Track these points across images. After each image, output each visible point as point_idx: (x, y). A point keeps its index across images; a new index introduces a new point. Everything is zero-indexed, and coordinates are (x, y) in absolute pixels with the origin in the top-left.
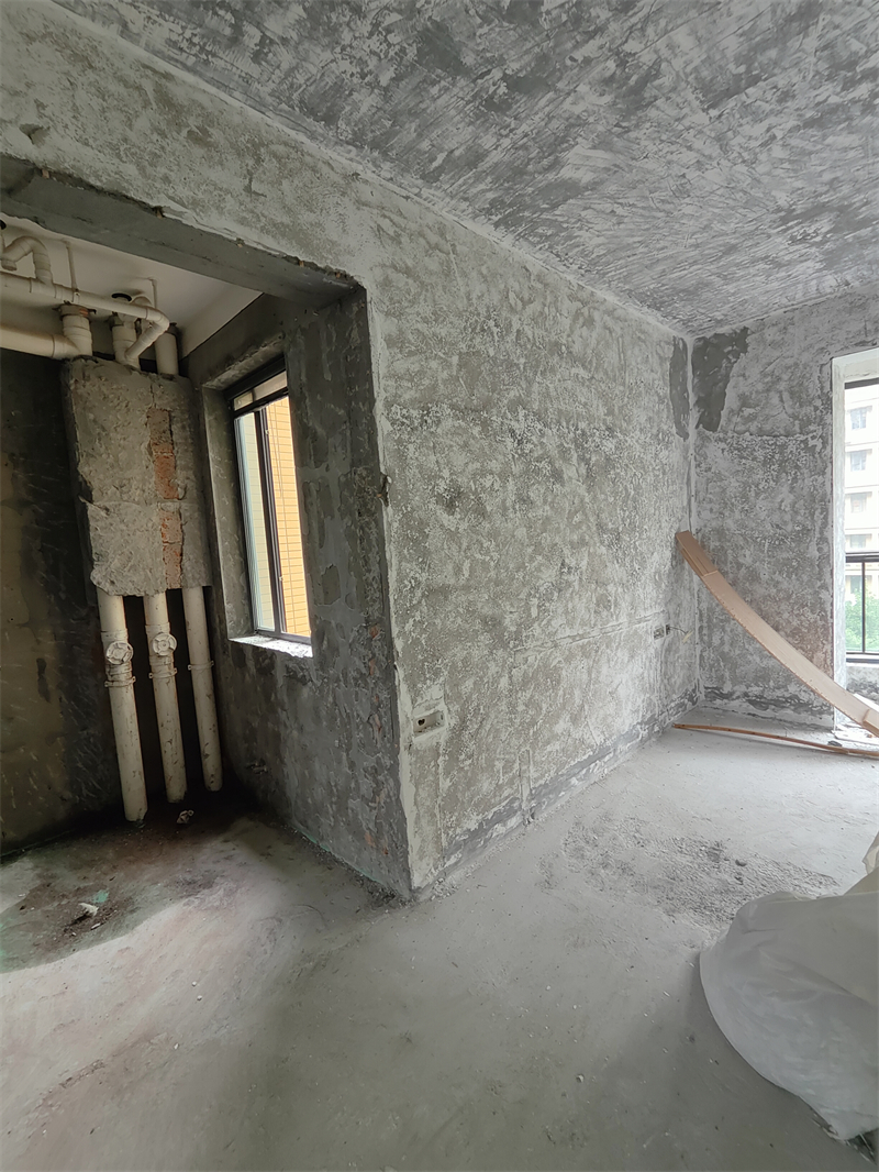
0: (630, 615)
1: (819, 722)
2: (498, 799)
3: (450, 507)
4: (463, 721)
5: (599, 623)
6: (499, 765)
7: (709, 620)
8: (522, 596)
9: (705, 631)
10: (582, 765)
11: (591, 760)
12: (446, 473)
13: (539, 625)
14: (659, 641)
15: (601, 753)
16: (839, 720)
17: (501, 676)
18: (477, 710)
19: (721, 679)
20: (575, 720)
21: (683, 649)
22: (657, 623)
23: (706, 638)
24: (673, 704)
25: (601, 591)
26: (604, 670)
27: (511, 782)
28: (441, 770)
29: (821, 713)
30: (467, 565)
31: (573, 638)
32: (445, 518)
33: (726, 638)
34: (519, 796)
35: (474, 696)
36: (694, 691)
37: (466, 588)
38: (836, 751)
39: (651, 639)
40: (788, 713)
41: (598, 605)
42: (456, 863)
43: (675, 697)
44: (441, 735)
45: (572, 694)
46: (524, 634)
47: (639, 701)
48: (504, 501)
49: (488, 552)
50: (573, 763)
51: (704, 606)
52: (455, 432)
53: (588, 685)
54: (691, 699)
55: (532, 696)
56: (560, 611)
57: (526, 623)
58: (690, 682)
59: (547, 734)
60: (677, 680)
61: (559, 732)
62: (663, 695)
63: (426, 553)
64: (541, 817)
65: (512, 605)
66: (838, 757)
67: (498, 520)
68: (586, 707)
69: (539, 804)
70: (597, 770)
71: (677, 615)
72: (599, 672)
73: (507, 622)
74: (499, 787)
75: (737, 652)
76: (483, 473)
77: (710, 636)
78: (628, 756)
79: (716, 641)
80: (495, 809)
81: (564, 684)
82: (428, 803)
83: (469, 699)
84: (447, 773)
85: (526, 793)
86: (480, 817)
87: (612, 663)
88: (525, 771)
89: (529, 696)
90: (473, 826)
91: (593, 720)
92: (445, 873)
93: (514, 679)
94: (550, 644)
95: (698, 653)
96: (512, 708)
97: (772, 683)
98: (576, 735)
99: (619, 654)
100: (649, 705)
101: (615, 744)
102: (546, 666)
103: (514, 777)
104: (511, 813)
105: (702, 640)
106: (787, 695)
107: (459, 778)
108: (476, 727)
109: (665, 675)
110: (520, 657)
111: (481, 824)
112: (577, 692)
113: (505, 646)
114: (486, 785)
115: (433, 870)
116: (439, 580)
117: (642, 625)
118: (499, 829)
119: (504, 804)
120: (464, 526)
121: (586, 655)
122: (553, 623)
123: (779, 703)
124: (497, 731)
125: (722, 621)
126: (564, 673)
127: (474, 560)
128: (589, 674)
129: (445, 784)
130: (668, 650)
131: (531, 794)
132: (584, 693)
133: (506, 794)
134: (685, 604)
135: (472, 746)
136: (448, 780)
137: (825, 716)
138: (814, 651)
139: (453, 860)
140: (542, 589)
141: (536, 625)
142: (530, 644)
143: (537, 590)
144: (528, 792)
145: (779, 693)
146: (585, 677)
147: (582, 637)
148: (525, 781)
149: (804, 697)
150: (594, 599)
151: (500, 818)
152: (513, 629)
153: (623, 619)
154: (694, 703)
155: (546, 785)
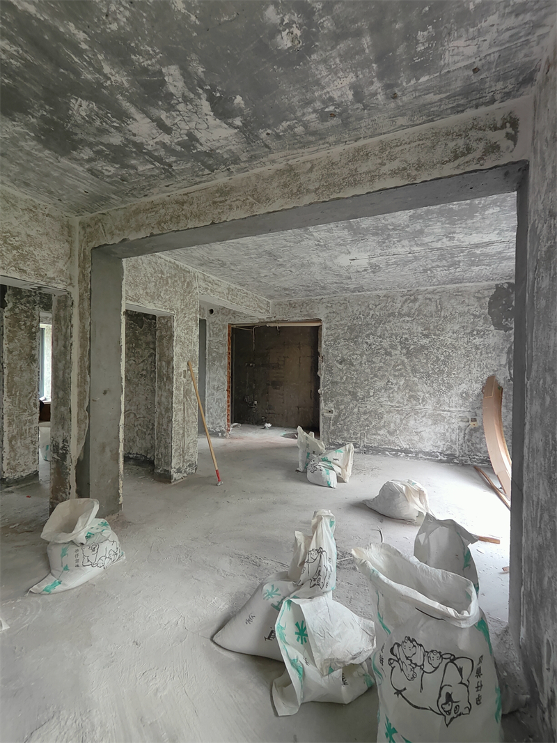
3: (341, 363)
4: (339, 415)
5: (410, 405)
6: (352, 432)
10: (393, 450)
11: (399, 451)
12: (340, 355)
13: (374, 398)
14: (461, 424)
15: (405, 451)
17: (355, 408)
18: (344, 414)
22: (461, 415)
25: (413, 393)
26: (412, 422)
27: (356, 439)
28: (331, 424)
30: (345, 377)
31: (392, 406)
32: (339, 366)
34: (359, 444)
35: (344, 410)
37: (344, 383)
39: (454, 420)
44: (332, 416)
45: (389, 424)
46: (366, 399)
47: (441, 444)
48: (361, 362)
49: (353, 375)
50: (387, 447)
52: (345, 345)
53: (400, 424)
55: (368, 418)
56: (385, 396)
57: (367, 396)
59: (374, 432)
61: (381, 434)
62: (465, 449)
63: (332, 373)
67: (358, 367)
68: (398, 432)
69: (368, 451)
70: (402, 456)
72: (408, 422)
73: (359, 394)
76: (353, 355)
82: (327, 430)
83: (342, 410)
87: (418, 422)
88: (362, 438)
89: (366, 417)
91: (402, 438)
94: (378, 405)
96: (359, 419)
98: (391, 438)
99: (424, 420)
100: (449, 448)
101: (417, 453)
102: (376, 411)
107: (336, 428)
108: (344, 418)
109: (470, 441)
112: (393, 425)
113: (357, 401)
116: (335, 380)
117: (447, 413)
120: (345, 367)
121: (400, 414)
122: (381, 399)
124: (352, 422)
126: (385, 416)
127: (347, 377)
128: (401, 421)
130: (474, 430)
132: (397, 426)
135: (342, 422)
136: (333, 427)
140: (376, 388)
141: (372, 398)
143: (374, 388)
144: (363, 445)
146: (398, 421)
147: (398, 407)
148: (362, 441)
150: (407, 396)
152: (361, 397)
153: (429, 407)
155: (371, 447)
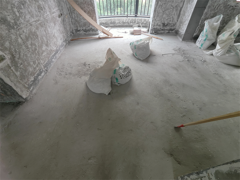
0: (50, 12)
1: (96, 33)
2: (36, 71)
4: (13, 55)
5: (42, 15)
6: (32, 63)
7: (71, 11)
8: (9, 8)
9: (70, 14)
10: (54, 56)
11: (55, 54)
13: (22, 18)
14: (60, 19)
15: (57, 52)
16: (99, 32)
17: (17, 38)
19: (77, 26)
20: (47, 45)
21: (67, 20)
22: (58, 13)
23: (71, 16)
24: (69, 35)
25: (38, 4)
26: (49, 30)
27: (37, 66)
28: (14, 70)
29: (96, 31)
31: (35, 21)
33: (76, 16)
34: (41, 68)
35: (12, 47)
36: (72, 31)
38: (100, 38)
39: (58, 18)
40: (91, 32)
41: (39, 9)
42: (33, 89)
43: (69, 33)
44: (7, 62)
45: (43, 39)
46: (18, 23)
47: (61, 36)
50: (51, 56)
51: (68, 6)
53: (46, 35)
54: (72, 33)
55: (31, 42)
56: (27, 12)
57: (16, 19)
58: (71, 29)
59: (41, 51)
60: (68, 29)
61: (44, 50)
62: (66, 33)
64: (49, 70)
65: (7, 12)
66: (100, 40)
68: (48, 41)
69: (47, 68)
70: (57, 55)
71: (62, 10)
72: (48, 31)
73: (9, 19)
74: (35, 68)
75: (79, 19)
77: (72, 15)
78: (63, 50)
79: (74, 17)
80: (37, 73)
81: (39, 36)
82: (16, 80)
83: (10, 48)
84: (17, 71)
85: (43, 67)
86: (33, 77)
87: (50, 27)
88: (40, 62)
89: (30, 42)
90: (33, 79)
91: (52, 44)
92: (31, 92)
93: (23, 38)
94: (29, 25)
95: (71, 21)
97: (87, 26)
98: (49, 49)
99: (51, 24)
100: (64, 37)
101: (59, 48)
102: (31, 32)
103: (37, 64)
104: (41, 73)
105: (70, 17)
106: (90, 28)
107: (21, 70)
108: (18, 56)
109: (65, 28)
110: (21, 31)
111: (35, 78)
112: (44, 38)
113: (13, 28)
114: (31, 69)
115: (27, 93)
117: (54, 14)
118: (40, 77)
119: (38, 71)
121: (42, 26)
122: (26, 17)
123: (89, 30)
124: (26, 55)
125: (73, 11)
126: (38, 33)
128: (45, 32)
129: (18, 74)
130: (63, 21)
131: (44, 67)
132: (46, 37)
133: (37, 69)
134: (63, 6)
135: (20, 61)
136: (18, 72)
137: (97, 31)
138: (93, 17)
139: (32, 88)
140: (16, 4)
141: (21, 19)
142: (22, 26)
143: (14, 5)
144: (43, 66)
145: (89, 28)
146: (44, 33)
147: (38, 21)
148: (41, 64)
149: (93, 28)
150: (37, 7)
151: (39, 75)
152: (13, 21)
153: (48, 13)
154: (73, 34)
155: (47, 63)
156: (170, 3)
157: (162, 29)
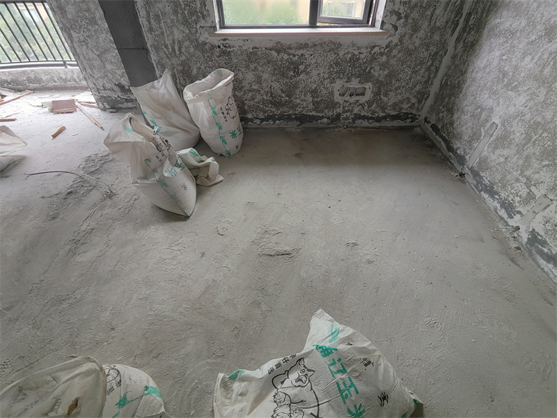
156: (104, 35)
157: (126, 99)
